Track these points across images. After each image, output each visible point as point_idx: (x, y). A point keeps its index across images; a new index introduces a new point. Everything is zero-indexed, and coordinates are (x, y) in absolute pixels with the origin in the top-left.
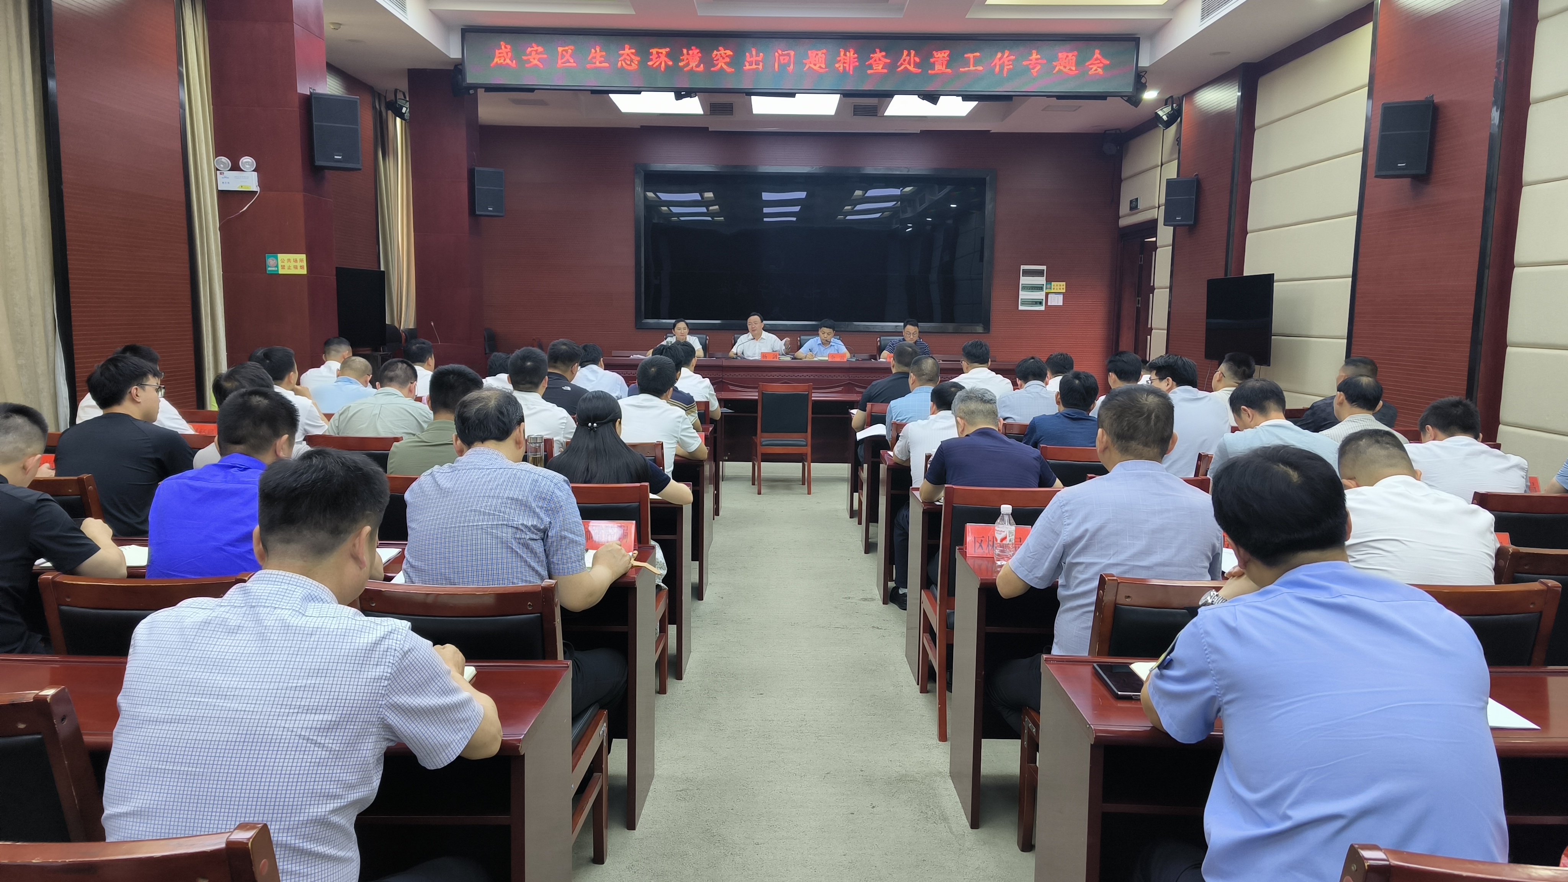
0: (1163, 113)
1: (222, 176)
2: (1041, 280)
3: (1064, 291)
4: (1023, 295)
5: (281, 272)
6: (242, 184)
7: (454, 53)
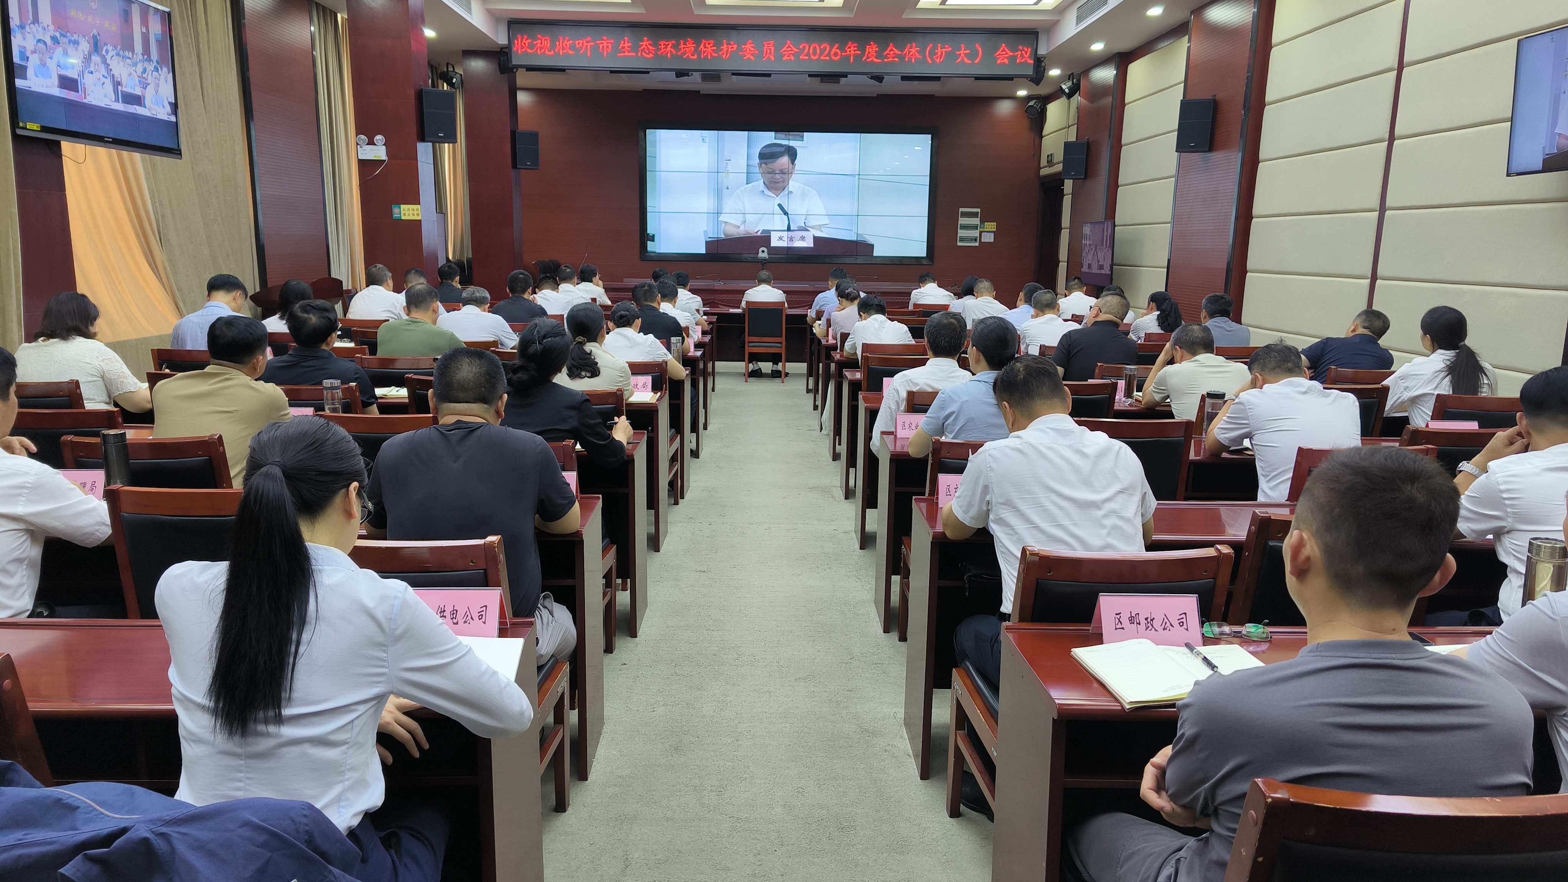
0: (1066, 86)
1: (361, 149)
2: (976, 221)
3: (995, 230)
4: (961, 233)
5: (403, 218)
6: (377, 155)
7: (502, 40)
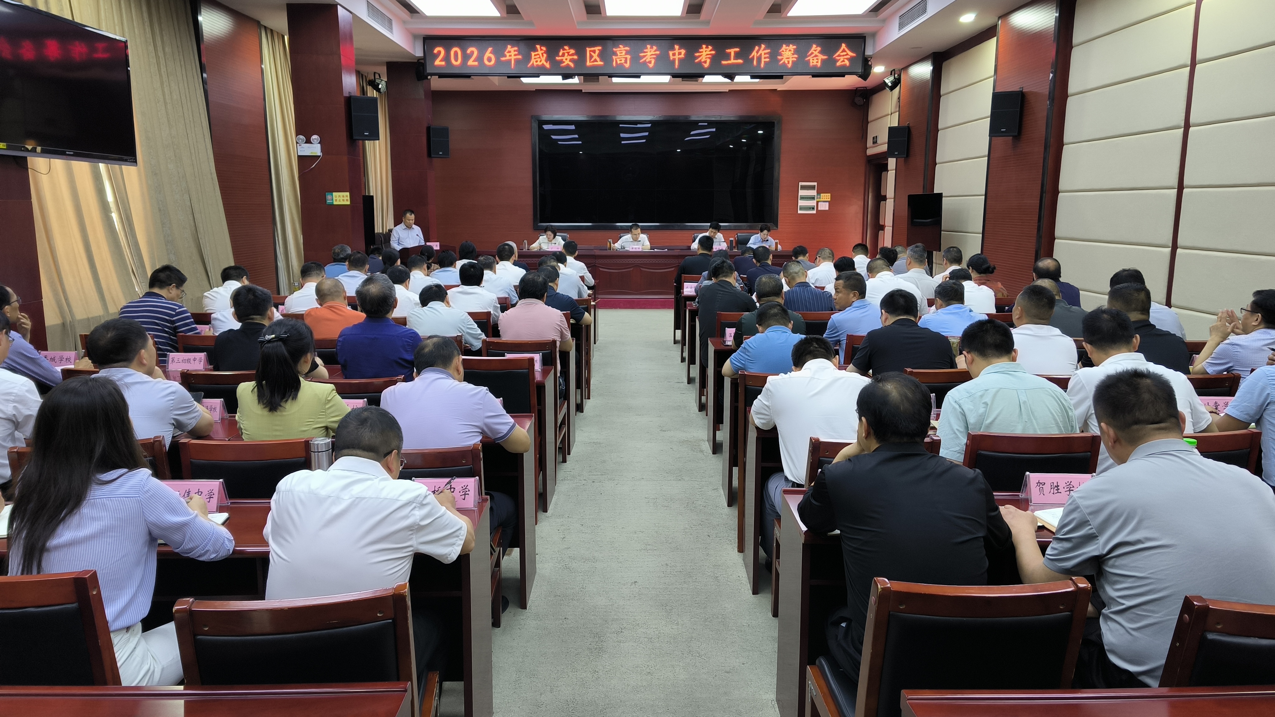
0: (889, 81)
1: (300, 147)
2: (813, 193)
3: (829, 200)
4: (801, 203)
5: (335, 203)
6: (313, 151)
7: (419, 53)
